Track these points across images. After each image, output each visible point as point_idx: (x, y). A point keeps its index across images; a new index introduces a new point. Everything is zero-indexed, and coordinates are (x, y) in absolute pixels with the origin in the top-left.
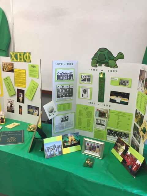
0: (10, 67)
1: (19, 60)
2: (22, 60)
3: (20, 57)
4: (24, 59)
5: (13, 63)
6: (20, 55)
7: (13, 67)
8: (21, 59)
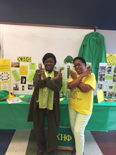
0: (17, 65)
1: (23, 61)
2: (26, 61)
3: (24, 59)
4: (27, 60)
5: (19, 63)
6: (24, 58)
7: (19, 65)
8: (24, 60)
